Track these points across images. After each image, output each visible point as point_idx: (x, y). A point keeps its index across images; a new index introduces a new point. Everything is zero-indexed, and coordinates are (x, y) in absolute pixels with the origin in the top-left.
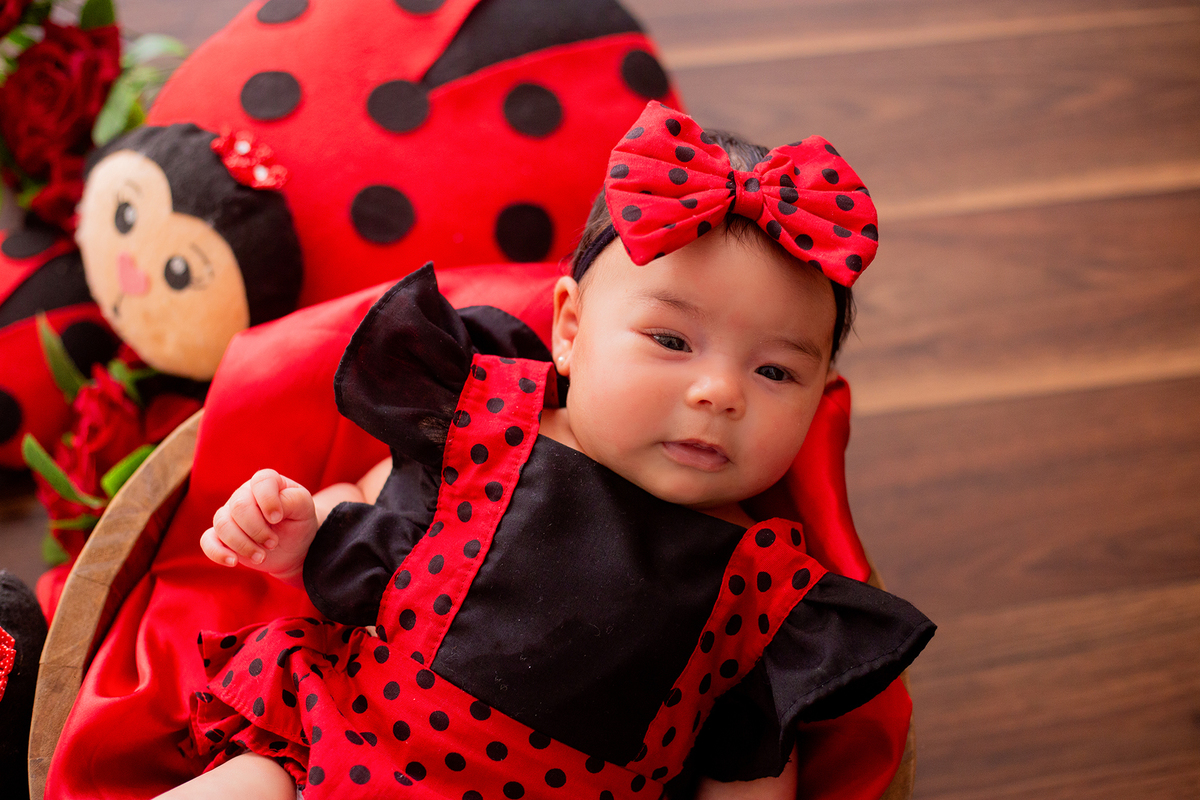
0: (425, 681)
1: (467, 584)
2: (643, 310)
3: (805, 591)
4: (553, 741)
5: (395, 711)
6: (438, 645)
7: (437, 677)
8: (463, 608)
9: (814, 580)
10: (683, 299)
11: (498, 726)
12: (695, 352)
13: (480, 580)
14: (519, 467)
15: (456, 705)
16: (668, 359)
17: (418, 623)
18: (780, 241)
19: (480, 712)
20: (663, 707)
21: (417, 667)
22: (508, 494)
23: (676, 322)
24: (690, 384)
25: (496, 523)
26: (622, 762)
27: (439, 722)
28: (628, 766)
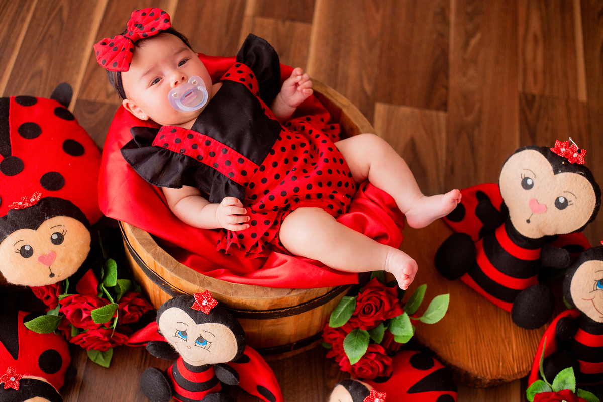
0: (263, 169)
1: (236, 153)
5: (271, 179)
6: (253, 163)
7: (262, 165)
8: (243, 155)
13: (235, 149)
15: (270, 160)
17: (246, 169)
19: (273, 152)
21: (258, 171)
27: (275, 165)
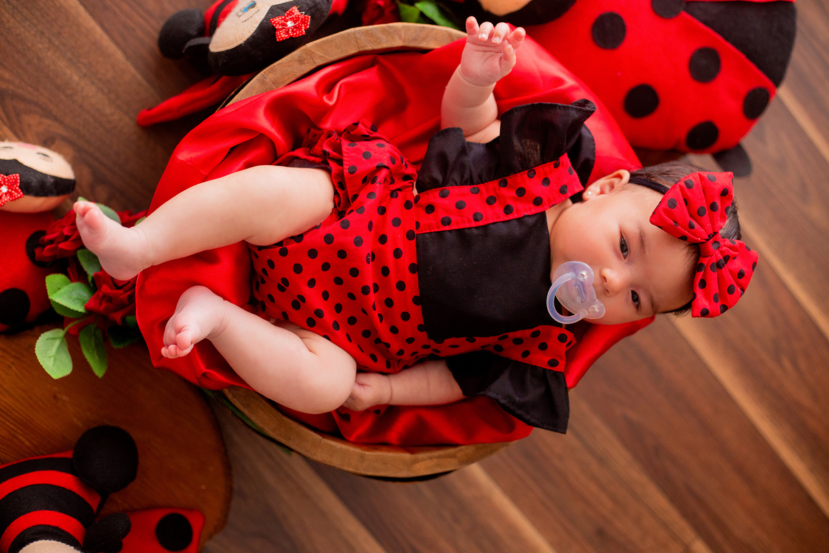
0: (410, 236)
1: (462, 226)
2: (632, 228)
3: (549, 368)
4: (420, 306)
5: (390, 231)
6: (428, 231)
7: (415, 240)
9: (556, 369)
10: (646, 244)
11: (412, 281)
12: (625, 261)
13: (467, 231)
14: (526, 214)
15: (409, 257)
16: (615, 250)
17: (431, 216)
18: (697, 273)
19: (413, 268)
20: (464, 338)
21: (413, 227)
22: (511, 217)
23: (634, 245)
24: (609, 267)
25: (496, 221)
26: (430, 337)
27: (397, 254)
28: (431, 340)
